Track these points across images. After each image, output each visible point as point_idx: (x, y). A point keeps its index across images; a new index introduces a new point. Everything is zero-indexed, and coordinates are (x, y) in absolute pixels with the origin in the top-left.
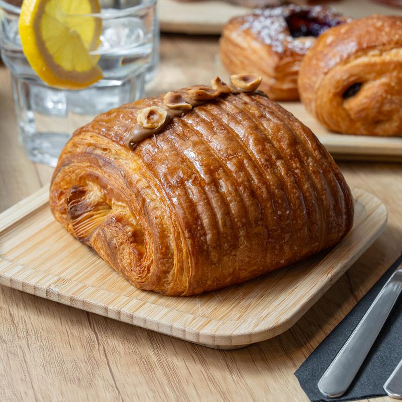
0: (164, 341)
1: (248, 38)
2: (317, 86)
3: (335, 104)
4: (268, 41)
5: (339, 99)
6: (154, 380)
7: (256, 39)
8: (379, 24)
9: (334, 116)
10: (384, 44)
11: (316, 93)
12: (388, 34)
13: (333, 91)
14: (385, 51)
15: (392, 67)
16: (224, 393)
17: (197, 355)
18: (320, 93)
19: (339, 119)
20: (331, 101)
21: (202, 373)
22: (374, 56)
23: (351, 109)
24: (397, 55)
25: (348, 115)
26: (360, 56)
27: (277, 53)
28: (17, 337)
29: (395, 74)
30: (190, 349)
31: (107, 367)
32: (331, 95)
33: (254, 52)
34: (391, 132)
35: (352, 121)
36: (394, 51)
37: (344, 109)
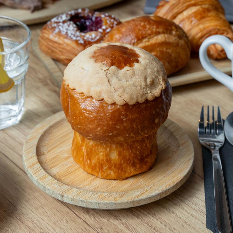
1: (62, 38)
4: (74, 38)
7: (66, 38)
8: (142, 24)
10: (150, 35)
12: (149, 29)
14: (151, 38)
15: (157, 46)
22: (146, 42)
24: (157, 39)
26: (139, 43)
27: (81, 44)
29: (158, 49)
33: (68, 45)
36: (155, 38)
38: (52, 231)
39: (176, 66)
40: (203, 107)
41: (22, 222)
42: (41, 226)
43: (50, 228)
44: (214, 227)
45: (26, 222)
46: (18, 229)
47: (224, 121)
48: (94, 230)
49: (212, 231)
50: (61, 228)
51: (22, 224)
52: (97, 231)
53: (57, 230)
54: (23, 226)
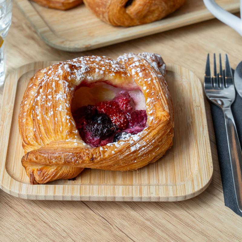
0: (143, 209)
2: (108, 4)
3: (122, 12)
5: (123, 9)
6: (161, 238)
9: (122, 19)
11: (108, 8)
13: (120, 5)
16: (201, 232)
17: (167, 211)
18: (111, 8)
19: (125, 20)
20: (119, 11)
21: (180, 223)
23: (131, 13)
25: (130, 17)
28: (63, 238)
30: (160, 209)
31: (129, 239)
32: (119, 8)
34: (153, 19)
35: (132, 19)
37: (127, 14)
38: (47, 217)
39: (174, 6)
40: (208, 55)
41: (10, 207)
42: (33, 211)
43: (45, 213)
44: (234, 204)
45: (15, 206)
46: (6, 216)
47: (233, 71)
48: (96, 214)
49: (232, 209)
50: (57, 212)
51: (11, 209)
52: (100, 214)
53: (52, 215)
54: (12, 212)
